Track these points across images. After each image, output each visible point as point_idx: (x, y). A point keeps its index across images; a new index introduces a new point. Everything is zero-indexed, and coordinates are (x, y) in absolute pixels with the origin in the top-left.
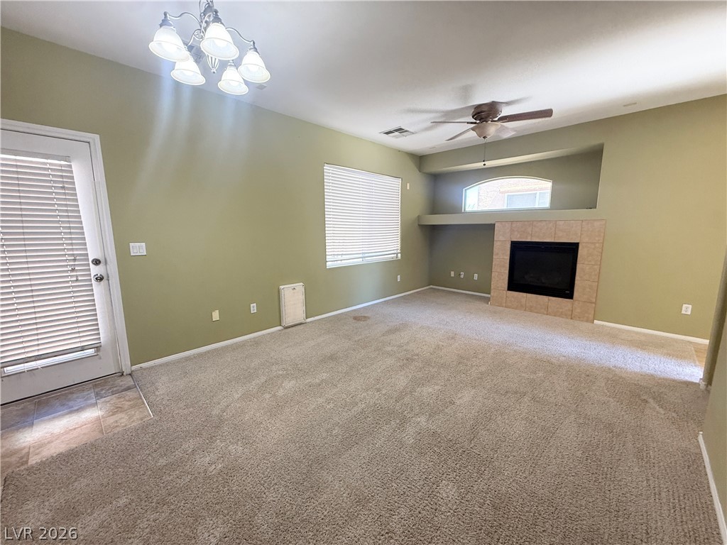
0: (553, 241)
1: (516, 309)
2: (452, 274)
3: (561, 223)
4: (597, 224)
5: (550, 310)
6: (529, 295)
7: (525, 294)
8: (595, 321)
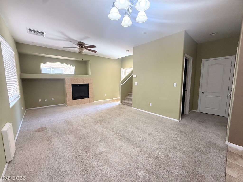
0: (83, 83)
1: (76, 105)
2: (40, 100)
3: (84, 79)
4: (91, 79)
5: (85, 102)
6: (79, 100)
7: (78, 100)
8: (94, 102)
